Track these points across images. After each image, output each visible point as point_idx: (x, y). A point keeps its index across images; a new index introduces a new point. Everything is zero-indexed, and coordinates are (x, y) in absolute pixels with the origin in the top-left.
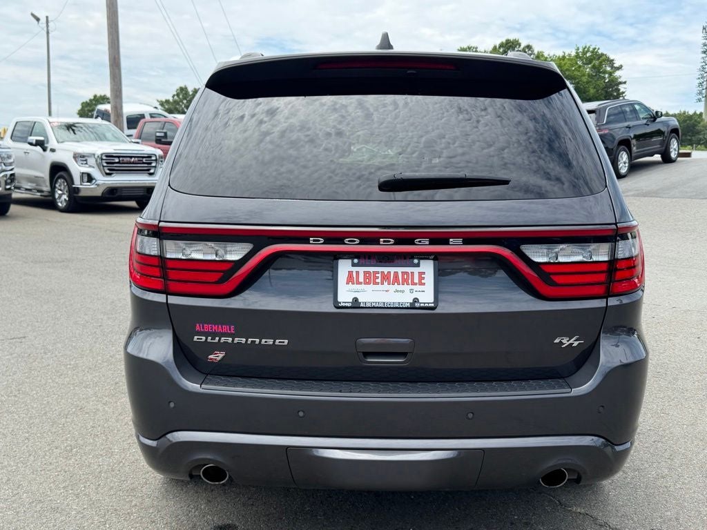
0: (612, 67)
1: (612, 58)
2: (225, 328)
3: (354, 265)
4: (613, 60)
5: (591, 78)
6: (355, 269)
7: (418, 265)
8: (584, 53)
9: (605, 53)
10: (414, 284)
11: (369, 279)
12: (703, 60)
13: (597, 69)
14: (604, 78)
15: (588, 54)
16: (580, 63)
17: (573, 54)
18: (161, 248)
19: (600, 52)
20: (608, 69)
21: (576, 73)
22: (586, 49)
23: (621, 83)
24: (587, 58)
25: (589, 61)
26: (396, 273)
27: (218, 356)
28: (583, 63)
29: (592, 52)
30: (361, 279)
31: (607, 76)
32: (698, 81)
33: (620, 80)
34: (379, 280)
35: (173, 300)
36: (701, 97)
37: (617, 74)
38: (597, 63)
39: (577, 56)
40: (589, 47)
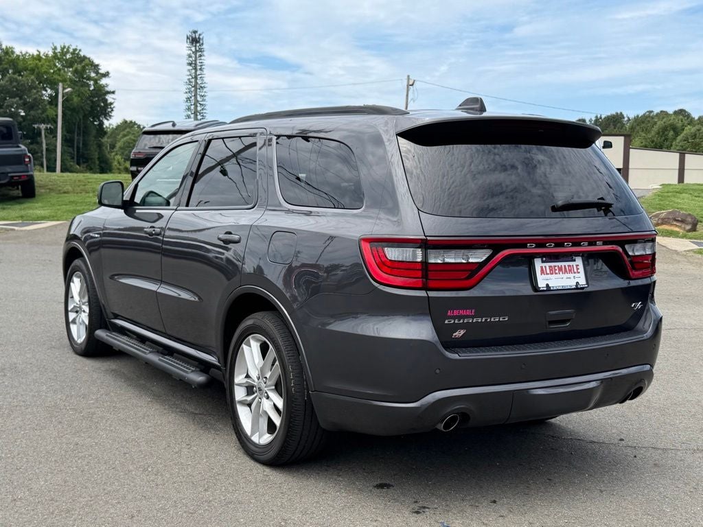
0: (97, 73)
1: (96, 63)
2: (468, 312)
3: (543, 262)
4: (98, 65)
5: (74, 84)
6: (544, 265)
7: (575, 261)
8: (63, 53)
9: (88, 56)
10: (575, 273)
11: (552, 271)
12: (188, 73)
13: (80, 74)
14: (89, 86)
15: (68, 56)
16: (59, 65)
17: (51, 54)
18: (425, 256)
19: (82, 54)
20: (93, 75)
21: (56, 77)
22: (65, 50)
23: (109, 93)
24: (66, 60)
25: (70, 64)
26: (565, 266)
27: (459, 334)
28: (63, 66)
29: (73, 53)
30: (548, 272)
31: (92, 83)
32: (186, 96)
33: (107, 89)
34: (557, 272)
35: (432, 294)
36: (189, 113)
37: (103, 81)
38: (79, 67)
39: (55, 56)
40: (69, 47)
